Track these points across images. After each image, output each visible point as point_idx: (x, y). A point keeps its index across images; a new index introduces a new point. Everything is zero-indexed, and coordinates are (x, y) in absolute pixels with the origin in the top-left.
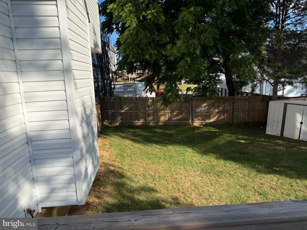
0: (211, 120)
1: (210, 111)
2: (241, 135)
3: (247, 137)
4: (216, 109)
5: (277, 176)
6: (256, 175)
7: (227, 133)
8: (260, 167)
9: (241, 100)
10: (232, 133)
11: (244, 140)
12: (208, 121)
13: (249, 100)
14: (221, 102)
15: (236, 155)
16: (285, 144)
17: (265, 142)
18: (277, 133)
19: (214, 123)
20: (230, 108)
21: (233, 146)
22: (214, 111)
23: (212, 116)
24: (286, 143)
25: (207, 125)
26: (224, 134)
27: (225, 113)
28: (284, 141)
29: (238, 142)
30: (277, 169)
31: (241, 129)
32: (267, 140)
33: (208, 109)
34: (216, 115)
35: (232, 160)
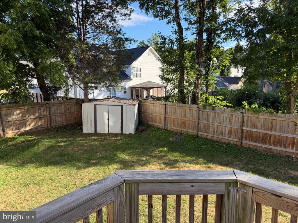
0: (28, 127)
1: (25, 118)
2: (61, 138)
3: (66, 139)
4: (32, 116)
5: (94, 167)
6: (76, 172)
7: (46, 139)
8: (79, 164)
9: (57, 105)
10: (52, 138)
11: (64, 142)
12: (24, 129)
13: (64, 104)
14: (37, 108)
15: (56, 159)
16: (99, 139)
17: (82, 140)
18: (91, 131)
19: (32, 131)
20: (47, 113)
21: (53, 151)
22: (29, 118)
23: (28, 123)
24: (99, 137)
25: (22, 134)
26: (43, 141)
27: (42, 118)
28: (97, 136)
29: (58, 146)
30: (93, 162)
31: (60, 132)
32: (84, 138)
33: (22, 116)
34: (32, 122)
35: (53, 164)
